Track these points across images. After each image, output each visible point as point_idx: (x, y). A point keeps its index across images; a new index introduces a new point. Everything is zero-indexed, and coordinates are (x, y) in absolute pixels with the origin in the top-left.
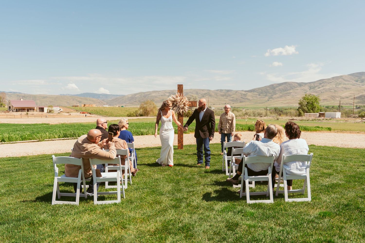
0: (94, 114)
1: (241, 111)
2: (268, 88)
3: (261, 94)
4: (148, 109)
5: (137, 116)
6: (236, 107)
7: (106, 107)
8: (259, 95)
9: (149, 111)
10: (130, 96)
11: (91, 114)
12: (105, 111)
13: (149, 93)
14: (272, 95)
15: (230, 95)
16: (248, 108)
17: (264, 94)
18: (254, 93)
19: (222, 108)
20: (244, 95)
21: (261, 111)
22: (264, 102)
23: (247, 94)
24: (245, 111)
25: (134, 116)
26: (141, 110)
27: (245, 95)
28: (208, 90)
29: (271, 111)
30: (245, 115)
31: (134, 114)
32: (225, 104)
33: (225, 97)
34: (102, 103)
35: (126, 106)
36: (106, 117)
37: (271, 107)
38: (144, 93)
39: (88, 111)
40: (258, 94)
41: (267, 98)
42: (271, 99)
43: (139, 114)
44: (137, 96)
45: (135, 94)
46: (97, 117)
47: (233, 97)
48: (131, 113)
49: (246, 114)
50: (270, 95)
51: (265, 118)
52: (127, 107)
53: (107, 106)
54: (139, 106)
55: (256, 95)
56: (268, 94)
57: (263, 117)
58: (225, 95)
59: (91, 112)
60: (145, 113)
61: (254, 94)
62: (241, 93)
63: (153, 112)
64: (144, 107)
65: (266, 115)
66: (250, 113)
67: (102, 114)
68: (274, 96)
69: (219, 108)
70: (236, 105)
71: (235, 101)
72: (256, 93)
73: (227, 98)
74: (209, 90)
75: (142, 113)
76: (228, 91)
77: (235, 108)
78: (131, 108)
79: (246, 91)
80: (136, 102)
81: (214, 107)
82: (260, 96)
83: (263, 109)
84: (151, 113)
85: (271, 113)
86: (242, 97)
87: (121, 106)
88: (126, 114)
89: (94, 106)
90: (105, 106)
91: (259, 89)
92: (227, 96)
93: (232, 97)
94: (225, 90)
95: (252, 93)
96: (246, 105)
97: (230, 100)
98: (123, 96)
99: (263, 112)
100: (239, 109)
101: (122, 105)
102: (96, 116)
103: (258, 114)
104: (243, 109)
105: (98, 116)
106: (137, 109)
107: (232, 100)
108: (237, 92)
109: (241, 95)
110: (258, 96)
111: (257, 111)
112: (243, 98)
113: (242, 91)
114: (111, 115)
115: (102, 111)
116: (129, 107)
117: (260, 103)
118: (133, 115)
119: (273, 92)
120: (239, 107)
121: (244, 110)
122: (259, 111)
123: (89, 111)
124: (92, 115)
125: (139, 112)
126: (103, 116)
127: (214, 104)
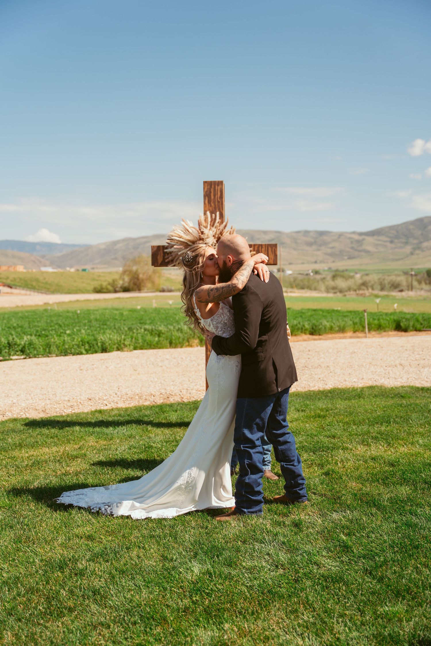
0: (18, 287)
1: (352, 277)
2: (411, 227)
3: (396, 241)
4: (141, 276)
5: (116, 292)
6: (341, 268)
7: (47, 272)
8: (392, 242)
9: (143, 280)
10: (104, 247)
11: (11, 287)
12: (44, 281)
13: (144, 240)
14: (421, 243)
15: (325, 243)
16: (366, 272)
17: (403, 240)
18: (381, 238)
19: (308, 271)
20: (358, 241)
21: (399, 279)
22: (402, 259)
23: (363, 240)
24: (361, 277)
25: (108, 292)
26: (127, 279)
27: (360, 242)
28: (277, 232)
29: (418, 277)
30: (363, 287)
31: (110, 288)
32: (316, 262)
33: (314, 247)
34: (40, 262)
35: (93, 268)
36: (46, 293)
37: (419, 269)
38: (134, 239)
39: (4, 281)
40: (388, 239)
41: (408, 249)
42: (417, 252)
43: (121, 287)
44: (118, 246)
45: (115, 243)
46: (26, 295)
47: (332, 248)
48: (101, 286)
49: (364, 284)
50: (415, 241)
51: (411, 294)
52: (96, 270)
53: (50, 270)
54: (121, 269)
55: (385, 242)
56: (411, 240)
57: (407, 292)
58: (315, 242)
59: (13, 283)
60: (135, 284)
61: (379, 240)
62: (350, 238)
63: (153, 283)
64: (131, 271)
65: (411, 287)
66: (373, 283)
67: (37, 287)
68: (425, 244)
69: (301, 272)
70: (340, 265)
71: (339, 255)
72: (384, 238)
73: (318, 250)
74: (279, 232)
75: (126, 285)
76: (322, 233)
77: (337, 271)
78: (103, 273)
79: (361, 234)
80: (116, 259)
81: (290, 270)
82: (393, 245)
83: (401, 273)
84: (149, 285)
85: (420, 282)
86: (352, 248)
87: (81, 268)
88: (91, 288)
89: (20, 268)
90: (44, 269)
91: (391, 228)
92: (320, 246)
93: (331, 246)
94: (317, 232)
95: (376, 237)
96: (361, 265)
97: (326, 254)
98: (88, 247)
99: (402, 280)
100: (346, 273)
101: (84, 267)
102: (23, 292)
103: (390, 285)
104: (356, 273)
105: (28, 292)
106: (116, 277)
107: (331, 255)
108: (341, 235)
109: (352, 242)
110: (388, 244)
111: (388, 279)
112: (356, 250)
113: (354, 233)
114: (58, 289)
115: (37, 280)
116: (101, 271)
117: (394, 260)
118: (107, 289)
119: (422, 234)
120: (347, 270)
121: (358, 276)
122: (393, 278)
123: (9, 282)
124: (14, 291)
125: (121, 282)
126: (40, 291)
127: (290, 264)
